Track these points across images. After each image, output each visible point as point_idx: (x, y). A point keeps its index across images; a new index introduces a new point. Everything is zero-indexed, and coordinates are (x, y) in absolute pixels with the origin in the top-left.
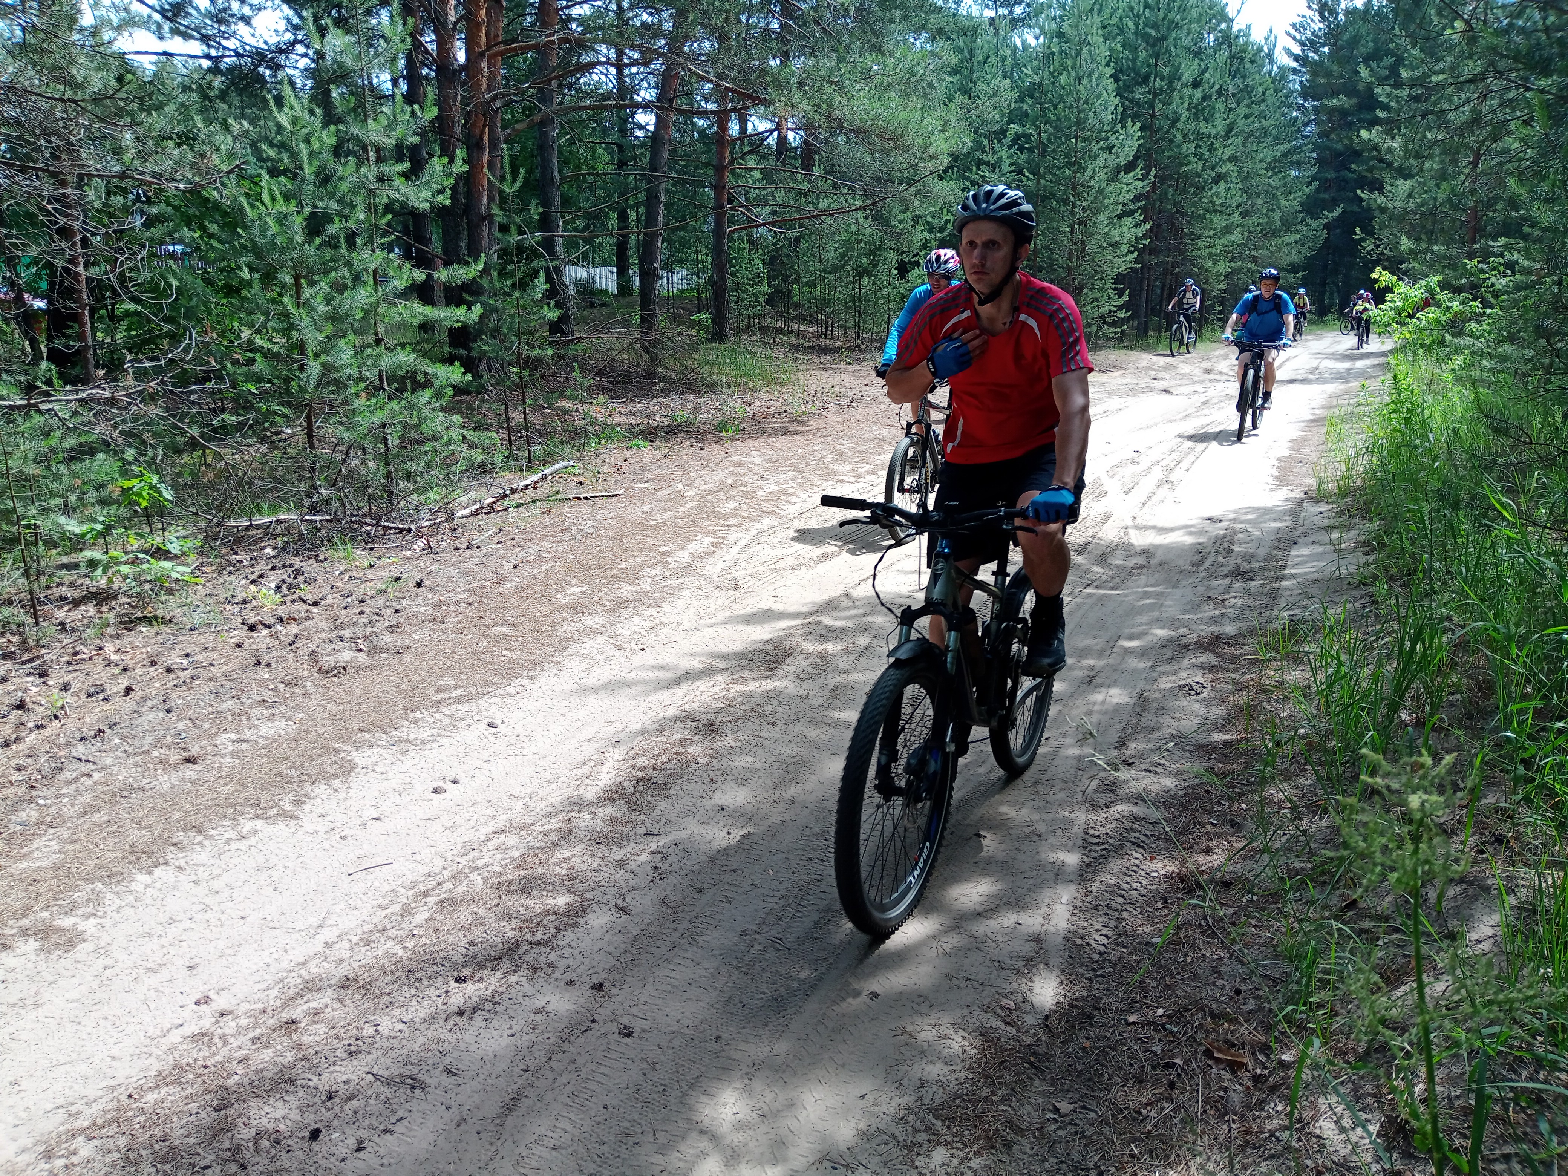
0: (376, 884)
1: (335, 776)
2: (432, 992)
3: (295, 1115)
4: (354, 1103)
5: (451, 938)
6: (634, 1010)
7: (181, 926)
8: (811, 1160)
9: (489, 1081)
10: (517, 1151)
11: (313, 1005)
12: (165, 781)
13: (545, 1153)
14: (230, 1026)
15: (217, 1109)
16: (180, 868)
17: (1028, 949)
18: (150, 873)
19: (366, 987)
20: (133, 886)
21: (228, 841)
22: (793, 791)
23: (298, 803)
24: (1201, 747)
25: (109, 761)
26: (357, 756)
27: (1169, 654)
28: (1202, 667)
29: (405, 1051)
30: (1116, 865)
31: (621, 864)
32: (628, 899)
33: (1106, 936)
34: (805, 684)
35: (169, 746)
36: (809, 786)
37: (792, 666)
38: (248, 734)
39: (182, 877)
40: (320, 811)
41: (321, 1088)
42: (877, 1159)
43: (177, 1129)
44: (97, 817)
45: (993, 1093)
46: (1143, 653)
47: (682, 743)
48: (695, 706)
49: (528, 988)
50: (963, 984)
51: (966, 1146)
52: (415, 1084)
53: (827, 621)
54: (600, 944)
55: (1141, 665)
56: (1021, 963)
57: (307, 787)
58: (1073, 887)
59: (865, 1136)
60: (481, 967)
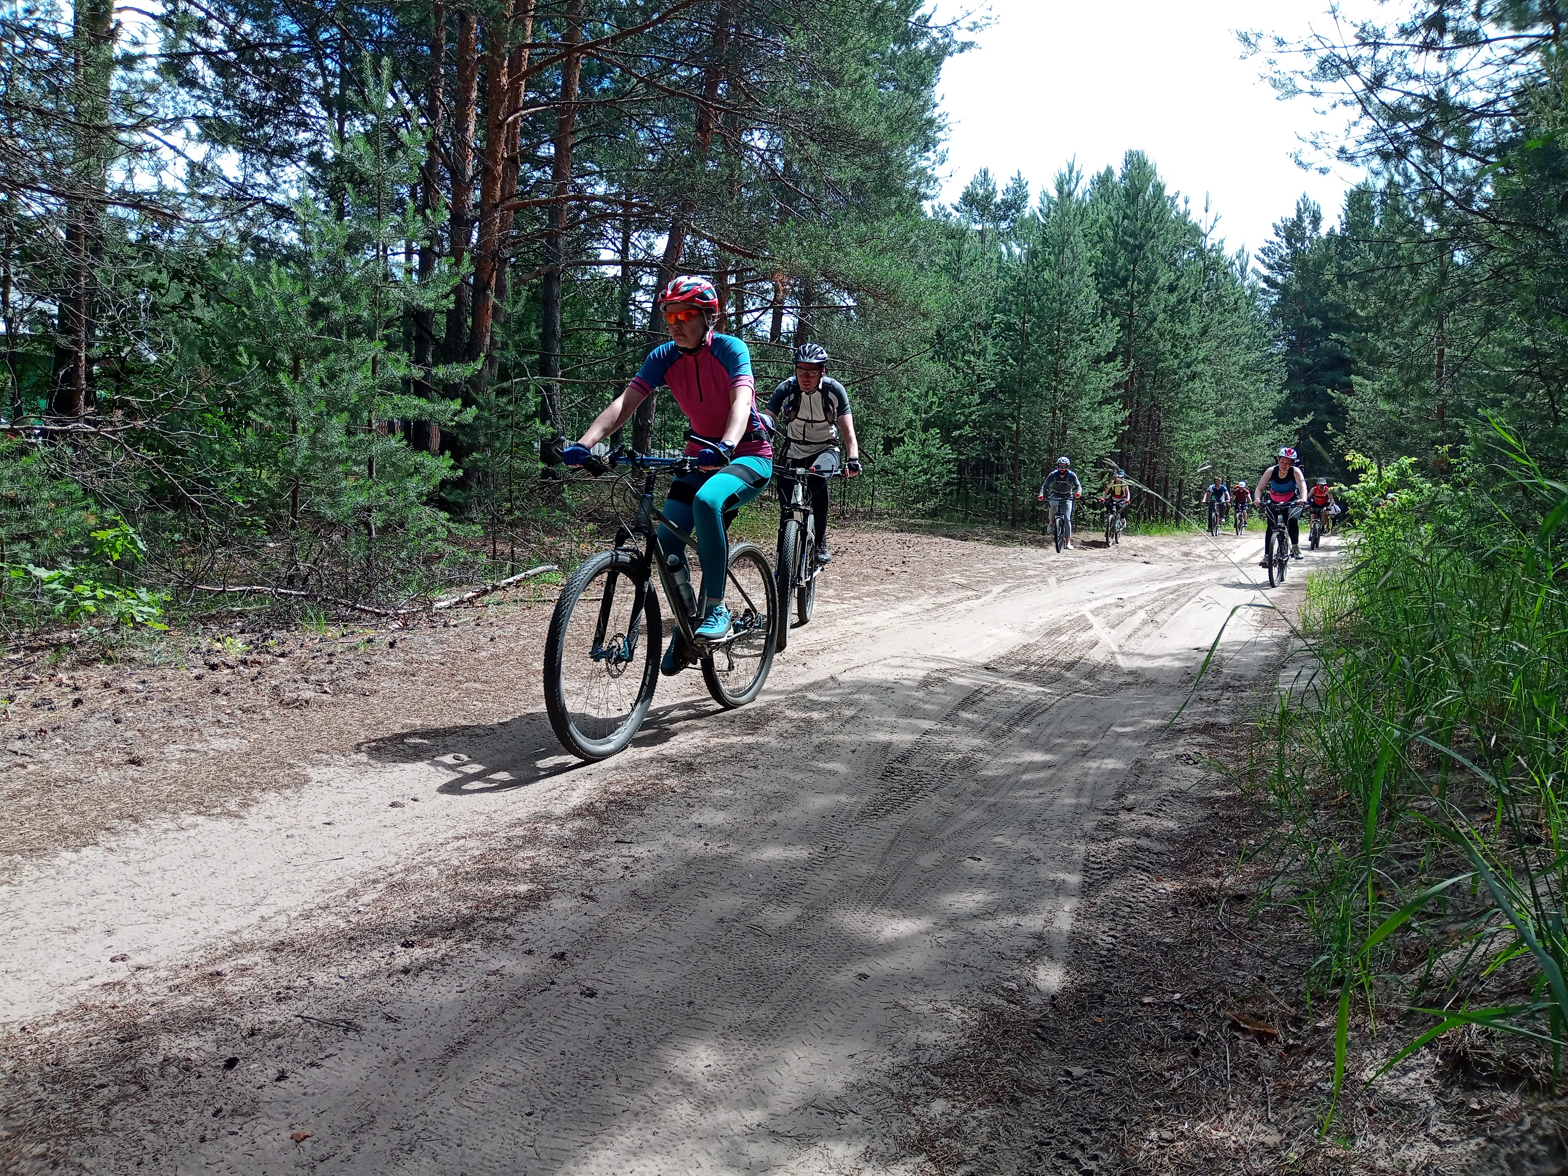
0: (322, 873)
1: (287, 786)
2: (376, 954)
3: (211, 1047)
4: (280, 1041)
5: (400, 915)
6: (599, 976)
7: (103, 898)
8: (795, 1106)
9: (433, 1028)
10: (461, 1086)
11: (244, 961)
12: (104, 777)
13: (491, 1089)
14: (147, 977)
15: (121, 1041)
16: (111, 850)
17: (1029, 944)
18: (77, 851)
19: (302, 951)
20: (57, 861)
21: (166, 831)
22: (775, 816)
23: (245, 805)
24: (1201, 800)
25: (46, 756)
26: (312, 772)
27: (1164, 735)
28: (1199, 745)
29: (341, 1000)
30: (1119, 884)
31: (590, 863)
32: (596, 890)
33: (1114, 937)
34: (789, 741)
35: (113, 750)
36: (792, 814)
37: (773, 727)
38: (198, 746)
39: (111, 857)
40: (267, 813)
41: (242, 1025)
42: (868, 1107)
43: (73, 1056)
44: (25, 801)
45: (997, 1056)
46: (1137, 736)
47: (659, 777)
48: (674, 752)
49: (481, 954)
50: (961, 969)
51: (968, 1098)
52: (349, 1026)
53: (811, 696)
54: (563, 924)
55: (1136, 744)
56: (1022, 955)
57: (256, 793)
58: (1075, 900)
59: (855, 1087)
60: (431, 935)
